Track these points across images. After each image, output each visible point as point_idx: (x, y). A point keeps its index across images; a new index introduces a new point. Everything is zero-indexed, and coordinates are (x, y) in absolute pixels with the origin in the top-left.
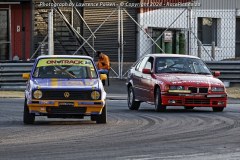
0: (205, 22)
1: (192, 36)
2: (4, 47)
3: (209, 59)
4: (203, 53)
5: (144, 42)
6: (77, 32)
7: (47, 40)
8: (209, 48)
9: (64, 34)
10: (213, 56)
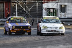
0: (63, 6)
1: (59, 10)
2: (3, 14)
3: (64, 17)
4: (62, 15)
5: (44, 12)
6: (24, 9)
7: (15, 12)
8: (64, 14)
9: (20, 10)
10: (65, 16)
